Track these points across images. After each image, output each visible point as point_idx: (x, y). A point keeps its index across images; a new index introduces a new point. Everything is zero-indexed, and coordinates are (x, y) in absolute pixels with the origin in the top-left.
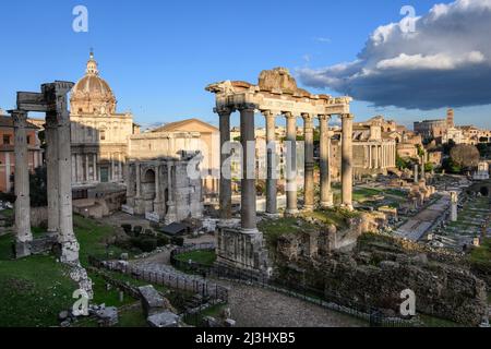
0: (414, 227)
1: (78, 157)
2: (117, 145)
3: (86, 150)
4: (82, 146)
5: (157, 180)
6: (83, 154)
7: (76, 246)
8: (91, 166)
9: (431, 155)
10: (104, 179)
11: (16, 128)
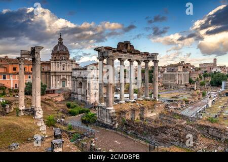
0: (192, 109)
1: (53, 77)
2: (69, 72)
3: (57, 74)
4: (55, 72)
5: (83, 87)
6: (56, 76)
7: (41, 112)
8: (59, 80)
9: (206, 78)
10: (64, 86)
11: (20, 65)
